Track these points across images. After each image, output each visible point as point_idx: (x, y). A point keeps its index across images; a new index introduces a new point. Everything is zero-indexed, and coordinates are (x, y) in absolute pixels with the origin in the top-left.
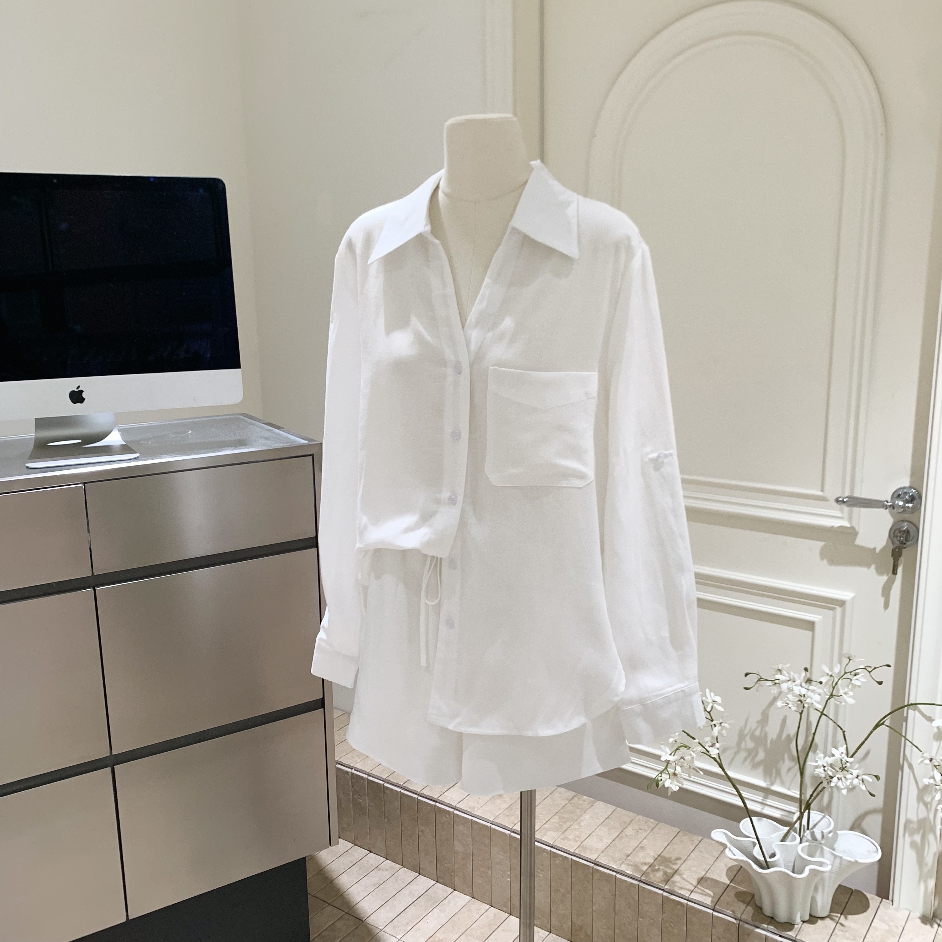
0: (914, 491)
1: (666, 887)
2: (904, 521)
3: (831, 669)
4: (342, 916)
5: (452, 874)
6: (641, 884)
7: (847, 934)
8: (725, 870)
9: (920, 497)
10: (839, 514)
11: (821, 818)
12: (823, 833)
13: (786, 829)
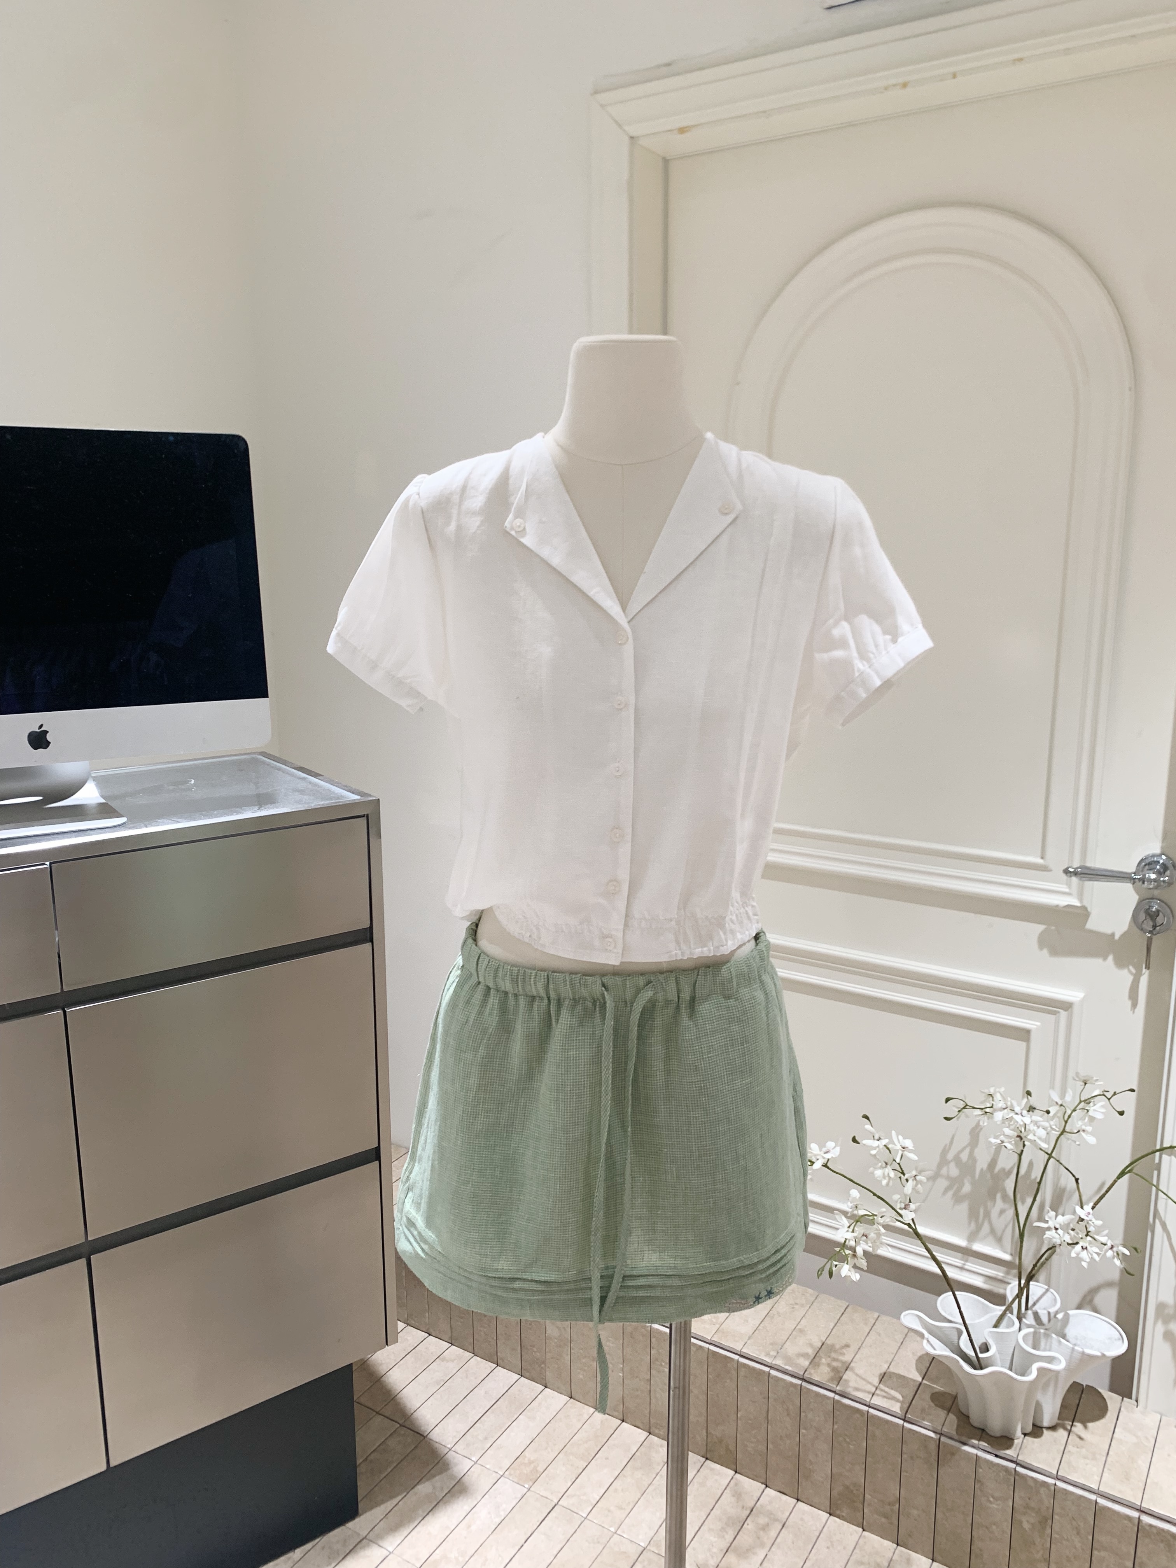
1: (838, 1388)
2: (1152, 900)
3: (1060, 1095)
4: (395, 1431)
5: (543, 1365)
6: (804, 1384)
7: (1084, 1450)
8: (914, 1362)
10: (1065, 889)
11: (1044, 1290)
12: (1049, 1313)
13: (1000, 1310)
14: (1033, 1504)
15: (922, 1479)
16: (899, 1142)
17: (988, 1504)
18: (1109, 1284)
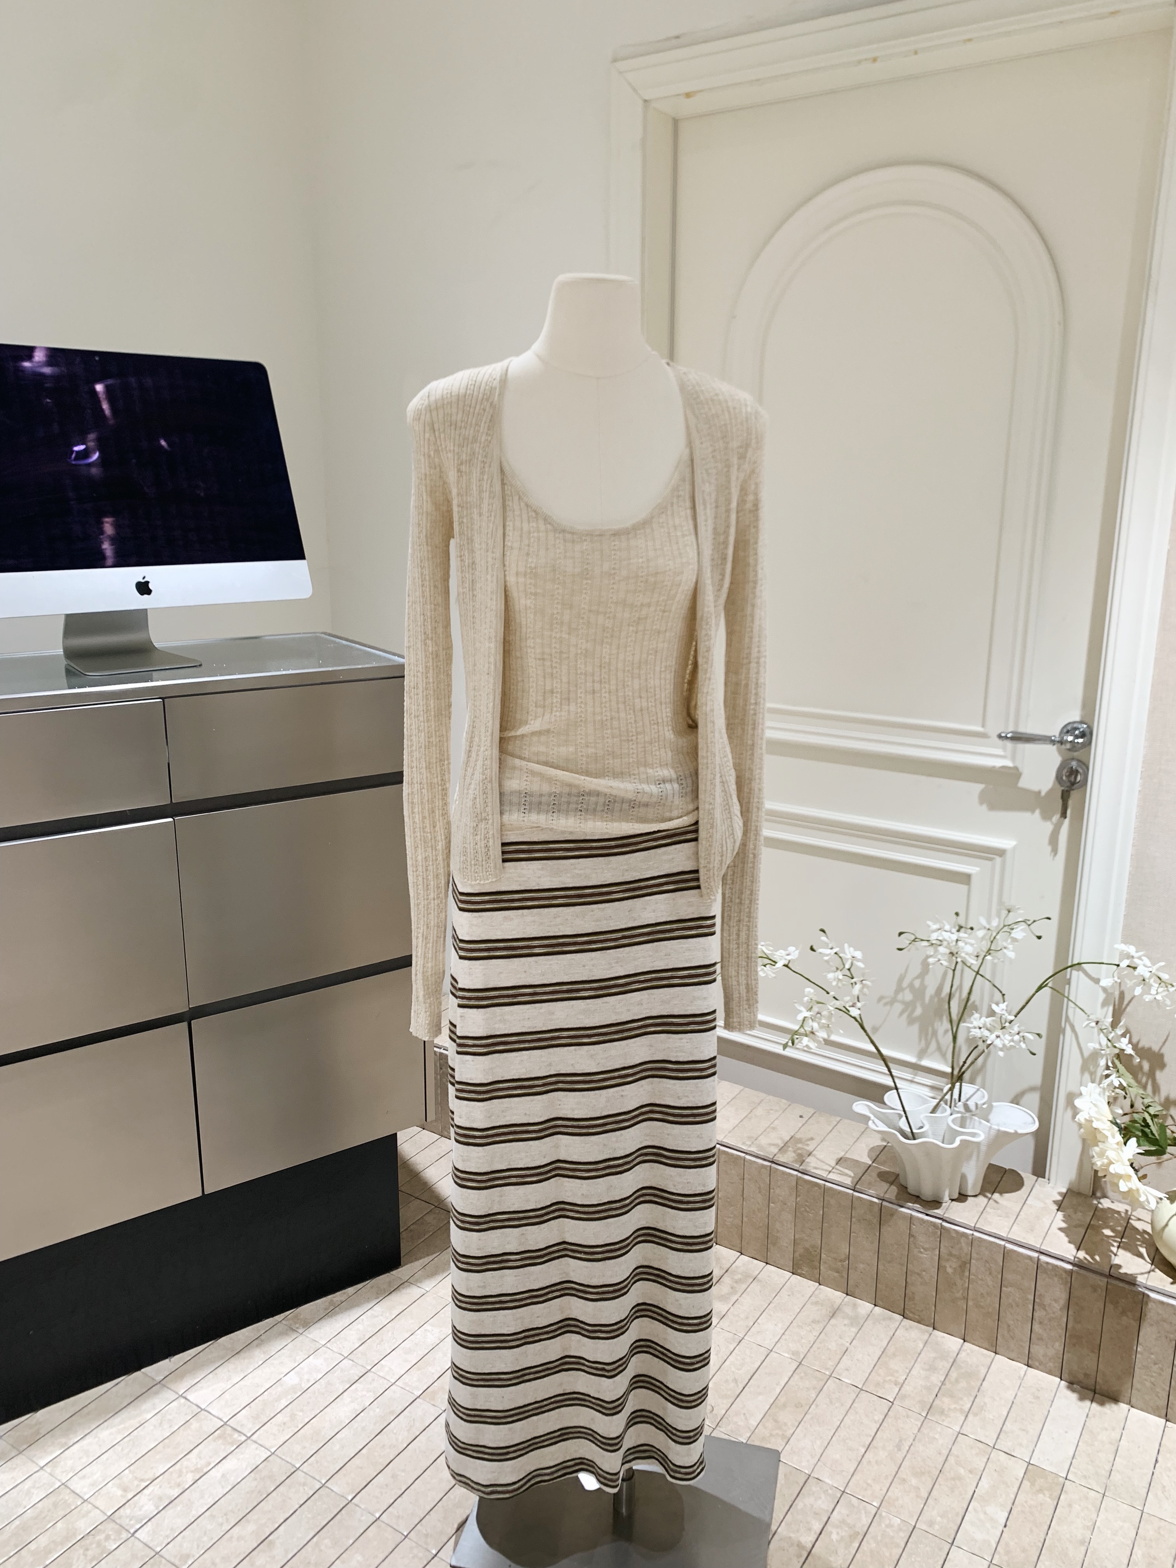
0: (1085, 726)
1: (801, 1167)
2: (1073, 759)
3: (989, 922)
4: (431, 1210)
6: (774, 1165)
7: (999, 1211)
8: (867, 1151)
9: (1091, 733)
10: (1000, 752)
11: (975, 1090)
12: (977, 1104)
13: (935, 1102)
14: (954, 1252)
15: (867, 1238)
16: (850, 953)
17: (921, 1255)
18: (1032, 1089)
